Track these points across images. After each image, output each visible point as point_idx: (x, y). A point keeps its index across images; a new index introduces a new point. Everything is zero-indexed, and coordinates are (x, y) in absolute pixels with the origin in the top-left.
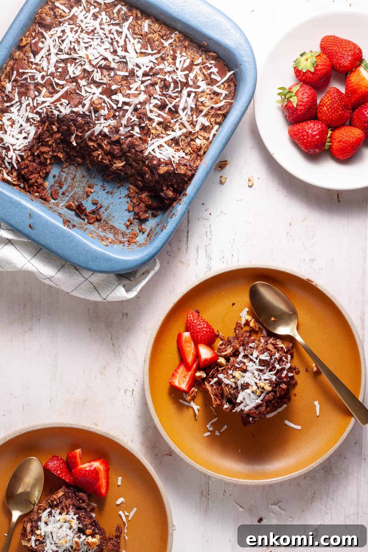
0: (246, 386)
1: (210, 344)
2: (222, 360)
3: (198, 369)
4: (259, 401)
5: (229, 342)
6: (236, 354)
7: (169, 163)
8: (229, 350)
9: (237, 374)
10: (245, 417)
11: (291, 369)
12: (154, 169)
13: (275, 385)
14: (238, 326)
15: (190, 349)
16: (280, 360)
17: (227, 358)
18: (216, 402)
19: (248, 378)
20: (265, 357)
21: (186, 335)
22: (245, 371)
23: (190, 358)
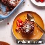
0: (27, 29)
1: (21, 23)
2: (23, 25)
3: (20, 27)
4: (29, 31)
5: (24, 22)
6: (25, 24)
7: (12, 4)
8: (24, 24)
9: (26, 27)
10: (27, 33)
11: (33, 26)
12: (10, 5)
13: (31, 28)
14: (25, 20)
15: (18, 24)
16: (32, 25)
17: (24, 25)
18: (23, 31)
19: (27, 27)
20: (30, 24)
21: (18, 22)
22: (27, 26)
23: (18, 25)
